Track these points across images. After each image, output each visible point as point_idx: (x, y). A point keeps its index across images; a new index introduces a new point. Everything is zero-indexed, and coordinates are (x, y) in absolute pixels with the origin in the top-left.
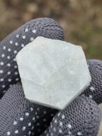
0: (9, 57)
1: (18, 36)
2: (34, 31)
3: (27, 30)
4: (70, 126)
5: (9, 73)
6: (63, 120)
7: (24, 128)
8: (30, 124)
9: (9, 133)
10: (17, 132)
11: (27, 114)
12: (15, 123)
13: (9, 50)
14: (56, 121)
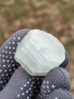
0: (7, 57)
1: (10, 43)
2: (19, 38)
3: (14, 38)
4: (53, 86)
5: (9, 66)
6: (48, 85)
7: (27, 91)
8: (30, 89)
9: (19, 96)
10: (23, 94)
11: (28, 83)
12: (22, 89)
13: (6, 52)
14: (44, 87)
